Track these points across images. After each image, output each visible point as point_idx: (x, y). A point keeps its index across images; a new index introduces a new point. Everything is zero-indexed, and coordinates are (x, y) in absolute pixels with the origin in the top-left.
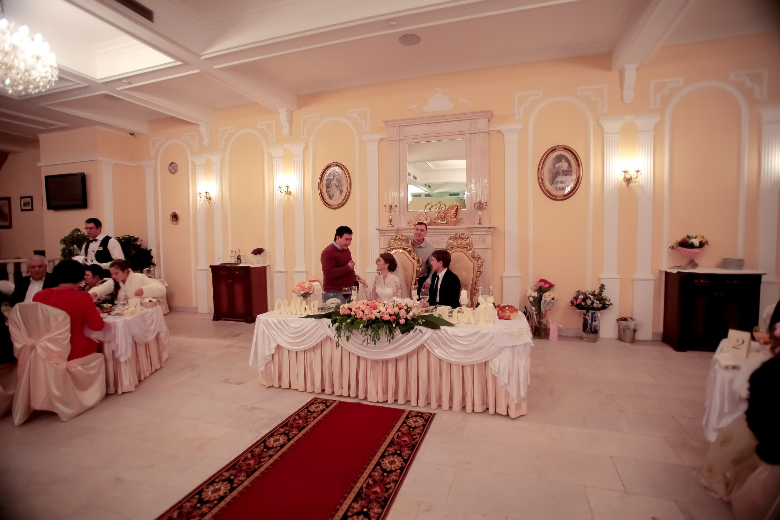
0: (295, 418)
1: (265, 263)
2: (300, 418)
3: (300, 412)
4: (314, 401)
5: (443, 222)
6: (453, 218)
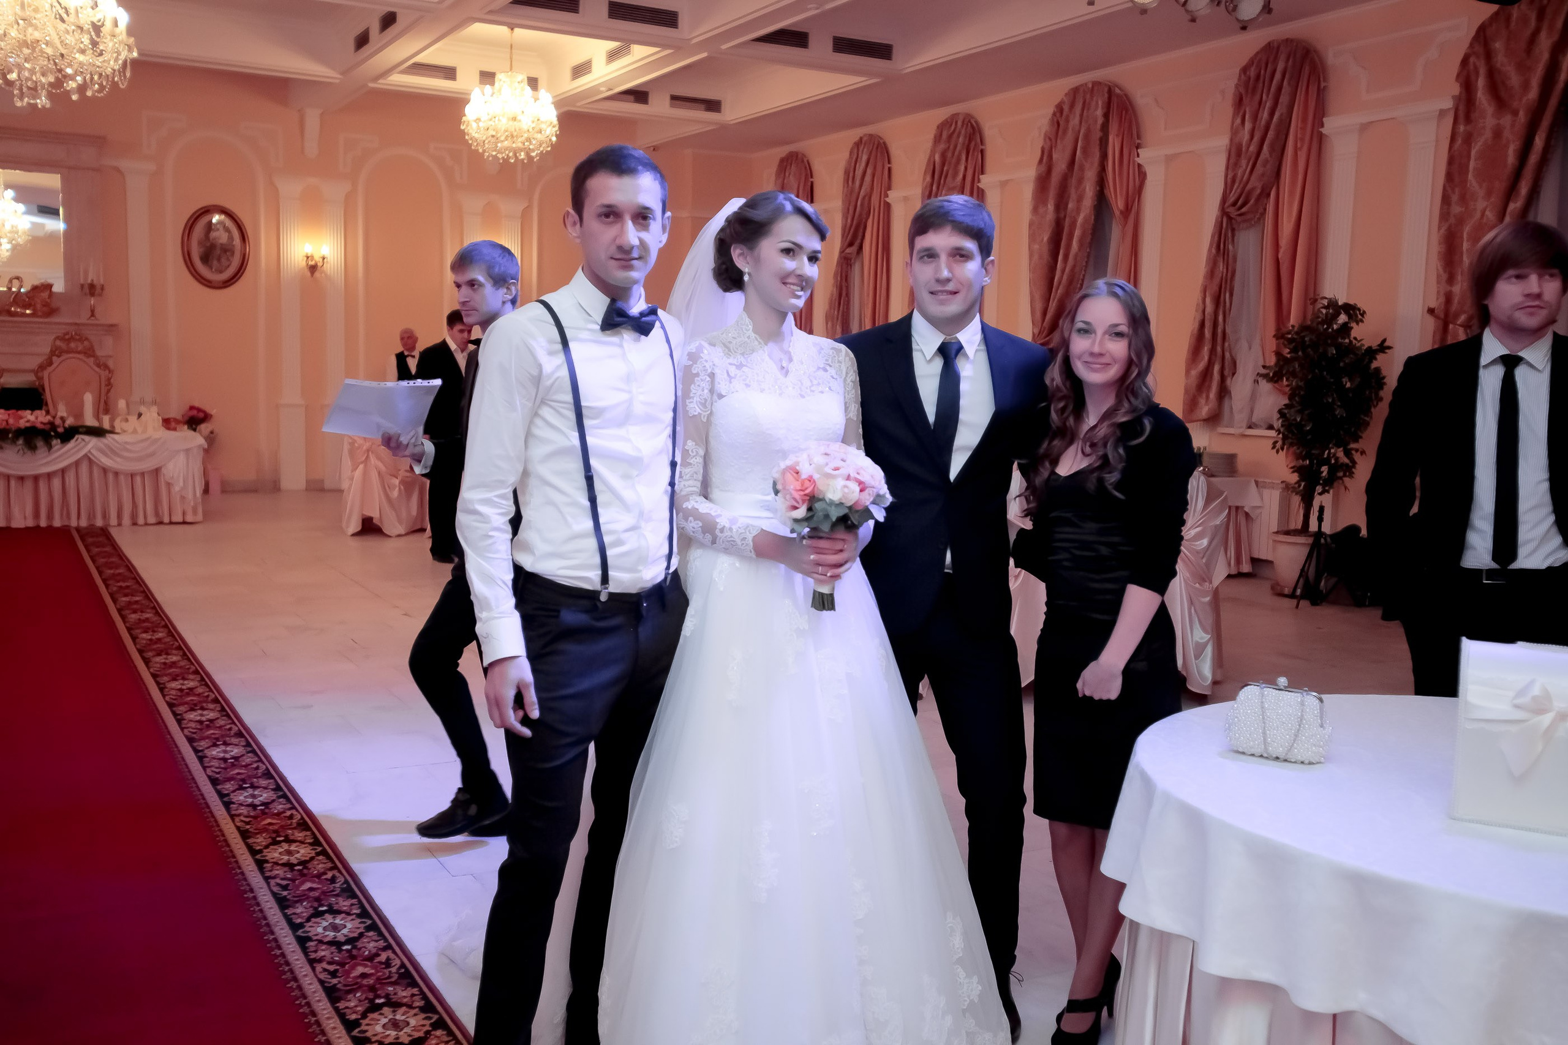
5: (28, 312)
6: (44, 306)
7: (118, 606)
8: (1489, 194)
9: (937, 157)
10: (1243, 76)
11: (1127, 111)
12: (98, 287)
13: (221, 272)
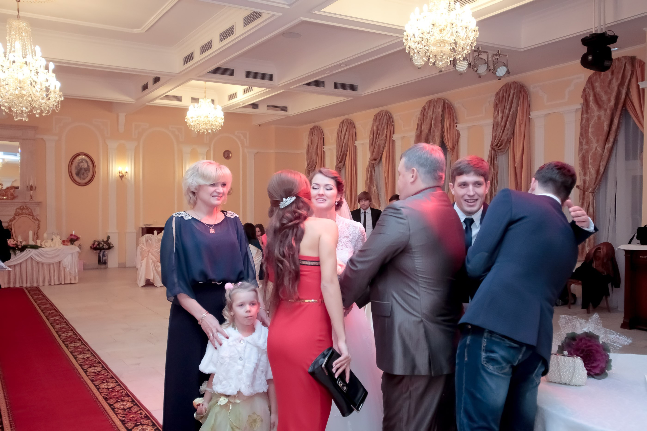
5: (5, 198)
6: (11, 195)
7: (50, 322)
8: (598, 141)
9: (375, 128)
10: (497, 96)
11: (451, 110)
12: (34, 187)
13: (84, 179)
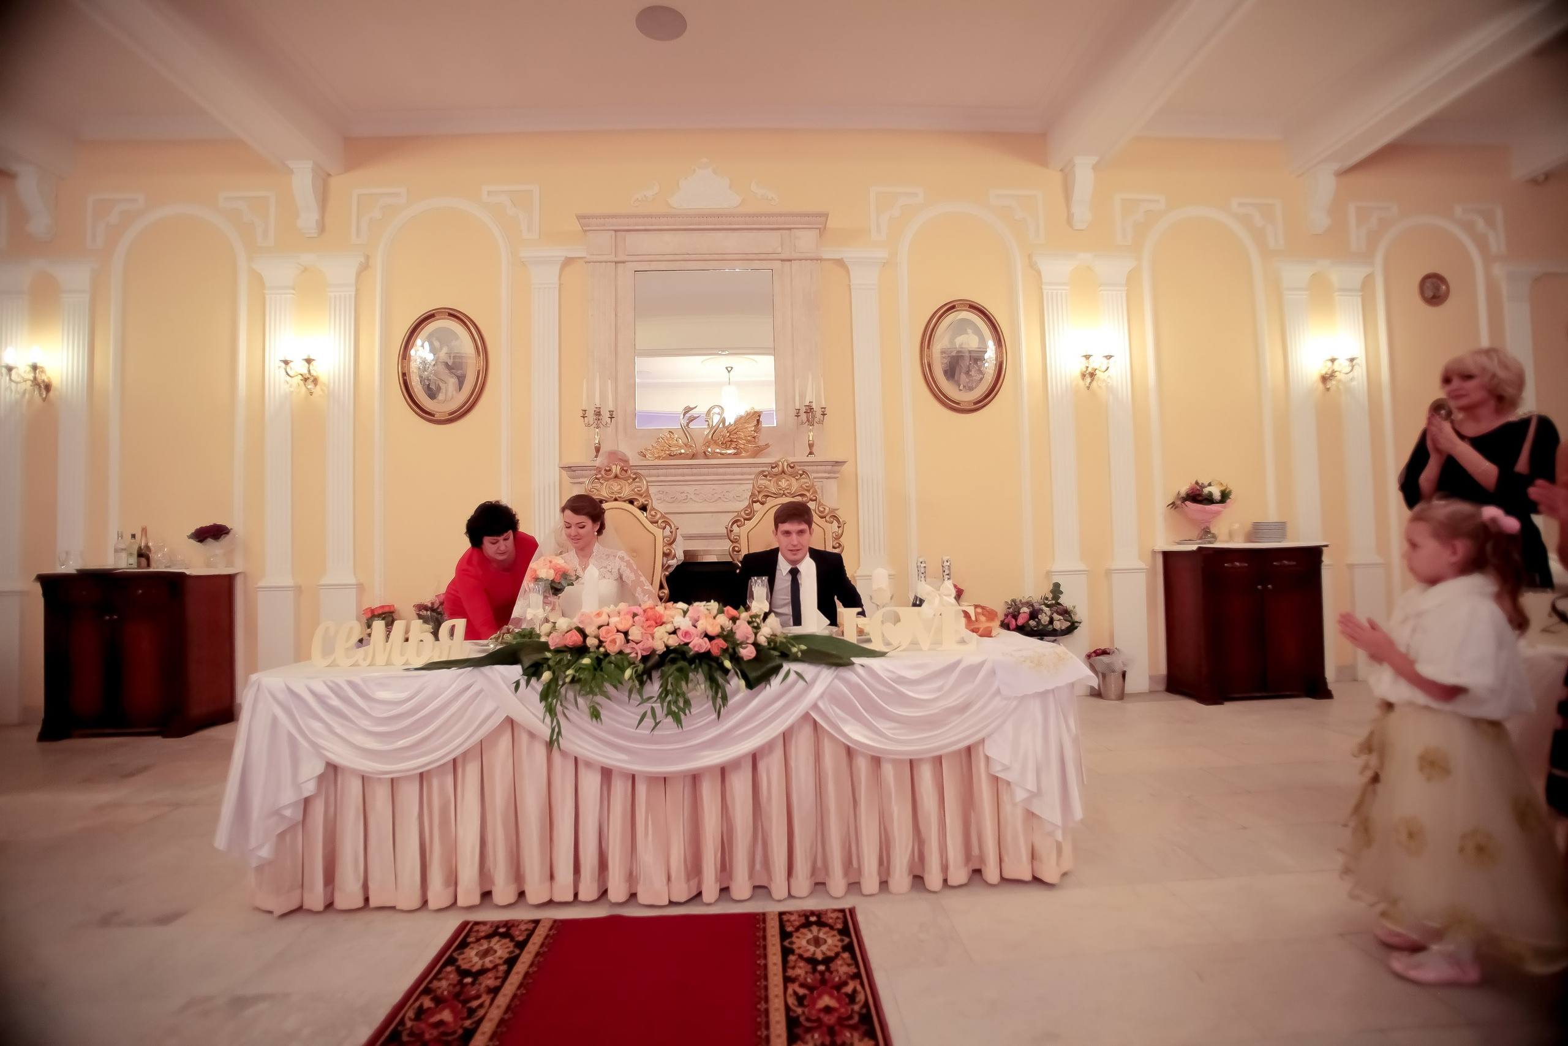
0: (421, 1006)
1: (230, 564)
2: (439, 1001)
3: (431, 982)
4: (467, 935)
12: (818, 412)
